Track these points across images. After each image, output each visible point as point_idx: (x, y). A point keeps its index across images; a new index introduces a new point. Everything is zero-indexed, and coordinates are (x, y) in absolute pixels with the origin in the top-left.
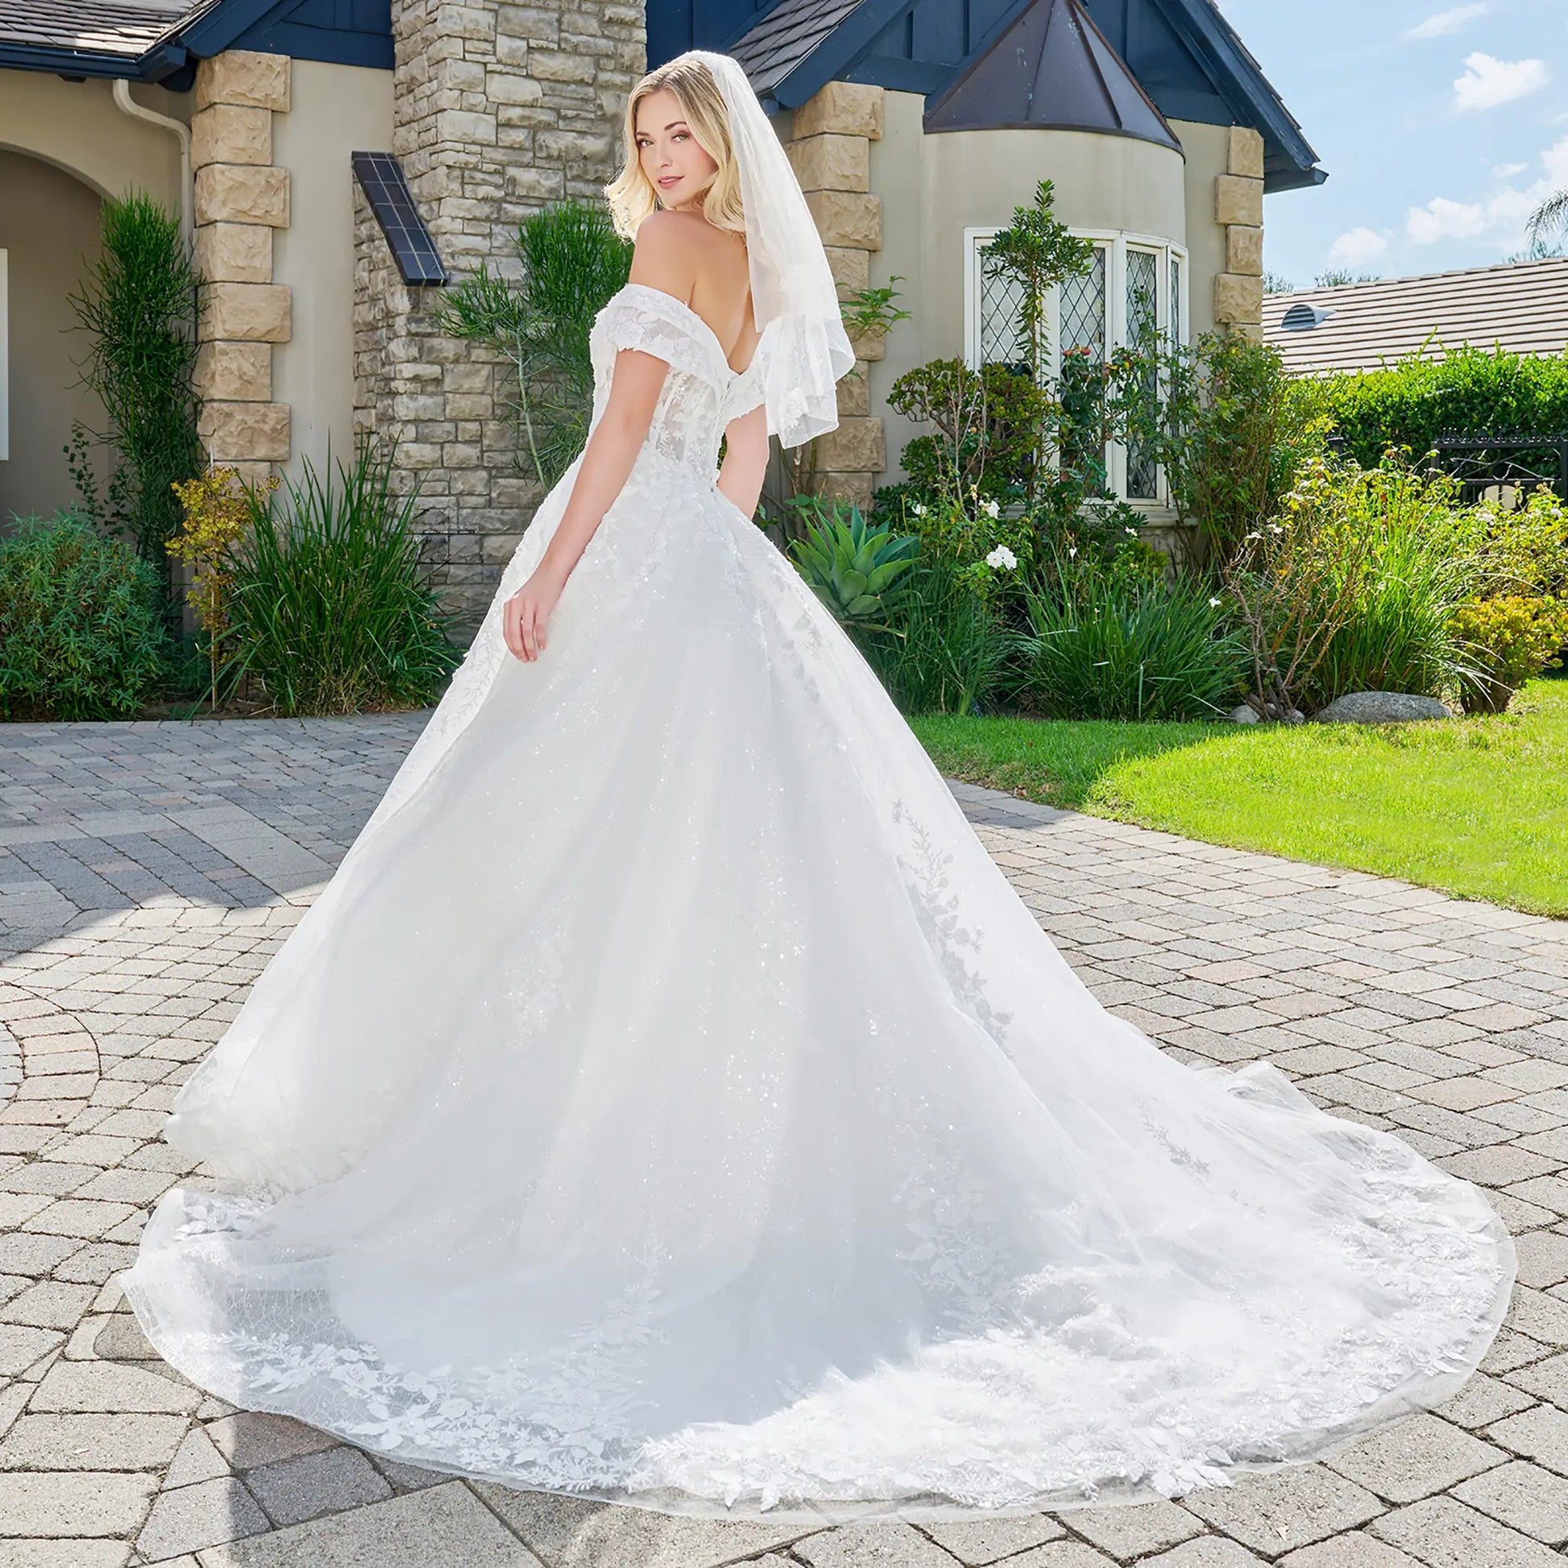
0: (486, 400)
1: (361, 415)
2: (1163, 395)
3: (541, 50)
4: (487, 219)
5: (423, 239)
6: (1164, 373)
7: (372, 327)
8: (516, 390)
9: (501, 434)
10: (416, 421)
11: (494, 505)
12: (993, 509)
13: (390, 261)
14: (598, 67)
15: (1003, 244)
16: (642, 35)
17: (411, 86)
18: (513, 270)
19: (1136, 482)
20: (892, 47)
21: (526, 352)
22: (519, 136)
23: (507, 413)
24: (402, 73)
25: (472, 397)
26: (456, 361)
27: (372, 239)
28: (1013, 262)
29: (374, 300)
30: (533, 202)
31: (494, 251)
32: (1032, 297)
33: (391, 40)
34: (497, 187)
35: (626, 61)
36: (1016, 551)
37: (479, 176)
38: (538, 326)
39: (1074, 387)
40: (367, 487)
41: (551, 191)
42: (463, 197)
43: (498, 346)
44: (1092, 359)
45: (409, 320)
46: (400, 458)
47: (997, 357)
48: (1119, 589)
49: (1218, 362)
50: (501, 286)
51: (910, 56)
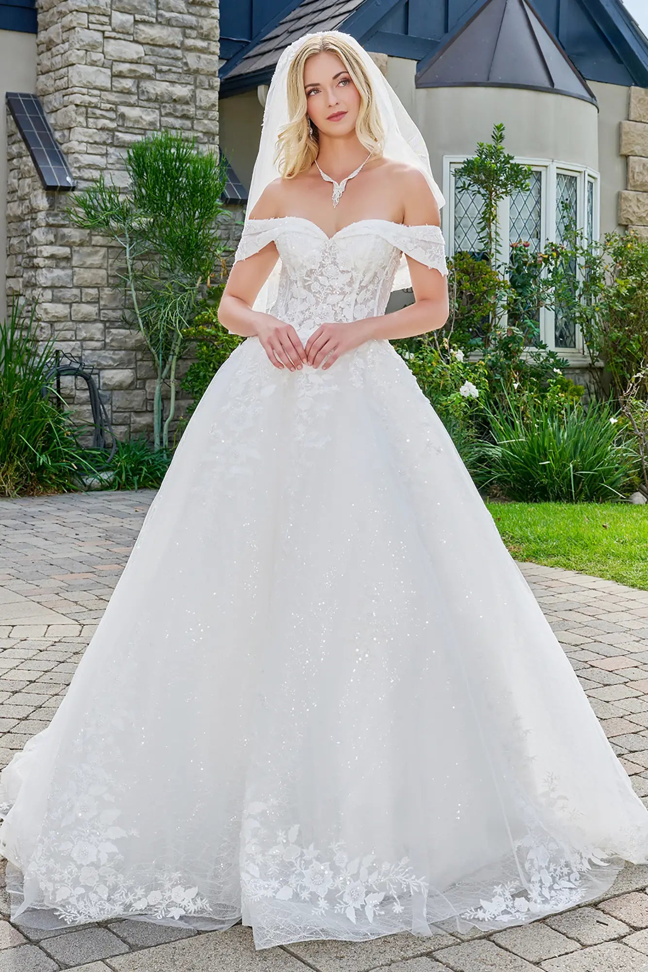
0: (103, 272)
1: (11, 282)
2: (580, 276)
3: (144, 22)
4: (104, 143)
5: (59, 157)
6: (581, 260)
7: (20, 219)
8: (124, 265)
9: (113, 298)
10: (52, 287)
11: (108, 347)
12: (459, 355)
13: (34, 172)
14: (185, 36)
15: (469, 168)
16: (216, 13)
17: (50, 45)
18: (123, 180)
19: (561, 336)
20: (393, 26)
21: (131, 241)
22: (128, 83)
23: (118, 280)
24: (43, 36)
25: (94, 271)
26: (81, 245)
27: (20, 156)
28: (477, 181)
29: (22, 199)
30: (137, 131)
31: (109, 166)
32: (489, 205)
33: (35, 12)
34: (111, 120)
35: (205, 30)
36: (477, 385)
37: (98, 112)
38: (141, 221)
39: (519, 270)
40: (17, 334)
41: (152, 123)
42: (87, 127)
43: (110, 234)
44: (531, 250)
45: (48, 215)
46: (40, 313)
47: (466, 248)
48: (552, 411)
49: (618, 253)
50: (115, 190)
51: (406, 33)
